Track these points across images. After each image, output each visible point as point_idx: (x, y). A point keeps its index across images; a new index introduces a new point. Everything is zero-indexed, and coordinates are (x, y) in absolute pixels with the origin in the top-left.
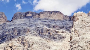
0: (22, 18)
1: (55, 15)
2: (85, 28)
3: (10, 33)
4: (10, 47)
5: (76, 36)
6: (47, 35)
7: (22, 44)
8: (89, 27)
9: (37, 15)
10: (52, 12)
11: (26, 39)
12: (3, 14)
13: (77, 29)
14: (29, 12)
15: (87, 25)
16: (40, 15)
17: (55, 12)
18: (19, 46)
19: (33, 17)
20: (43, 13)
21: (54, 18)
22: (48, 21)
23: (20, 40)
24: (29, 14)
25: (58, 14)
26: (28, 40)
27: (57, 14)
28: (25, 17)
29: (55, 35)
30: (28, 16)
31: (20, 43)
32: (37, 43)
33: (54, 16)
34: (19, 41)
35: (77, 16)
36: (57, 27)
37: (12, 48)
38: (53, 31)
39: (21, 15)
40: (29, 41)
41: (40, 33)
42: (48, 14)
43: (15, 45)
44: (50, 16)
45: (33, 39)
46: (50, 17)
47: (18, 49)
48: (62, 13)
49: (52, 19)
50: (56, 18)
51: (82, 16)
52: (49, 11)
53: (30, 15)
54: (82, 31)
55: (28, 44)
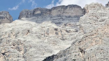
0: (30, 16)
1: (71, 10)
2: (94, 24)
3: (7, 36)
4: (2, 54)
5: (81, 34)
6: (54, 36)
7: (18, 49)
8: (101, 21)
9: (48, 12)
10: (67, 6)
11: (22, 42)
12: (7, 13)
13: (83, 25)
14: (37, 9)
15: (99, 20)
16: (52, 11)
17: (71, 7)
18: (13, 51)
19: (43, 15)
20: (55, 9)
21: (70, 14)
22: (61, 18)
23: (16, 44)
24: (37, 11)
25: (76, 8)
26: (24, 43)
27: (74, 8)
28: (33, 15)
29: (65, 35)
30: (36, 13)
31: (15, 49)
32: (35, 47)
33: (70, 12)
34: (14, 45)
35: (88, 8)
36: (70, 26)
37: (6, 55)
38: (63, 31)
39: (28, 14)
40: (26, 44)
41: (46, 34)
42: (62, 9)
43: (9, 50)
44: (65, 11)
45: (31, 42)
46: (65, 13)
47: (12, 56)
48: (80, 7)
49: (67, 15)
50: (72, 14)
51: (95, 8)
52: (64, 6)
53: (39, 12)
54: (90, 28)
55: (24, 48)
